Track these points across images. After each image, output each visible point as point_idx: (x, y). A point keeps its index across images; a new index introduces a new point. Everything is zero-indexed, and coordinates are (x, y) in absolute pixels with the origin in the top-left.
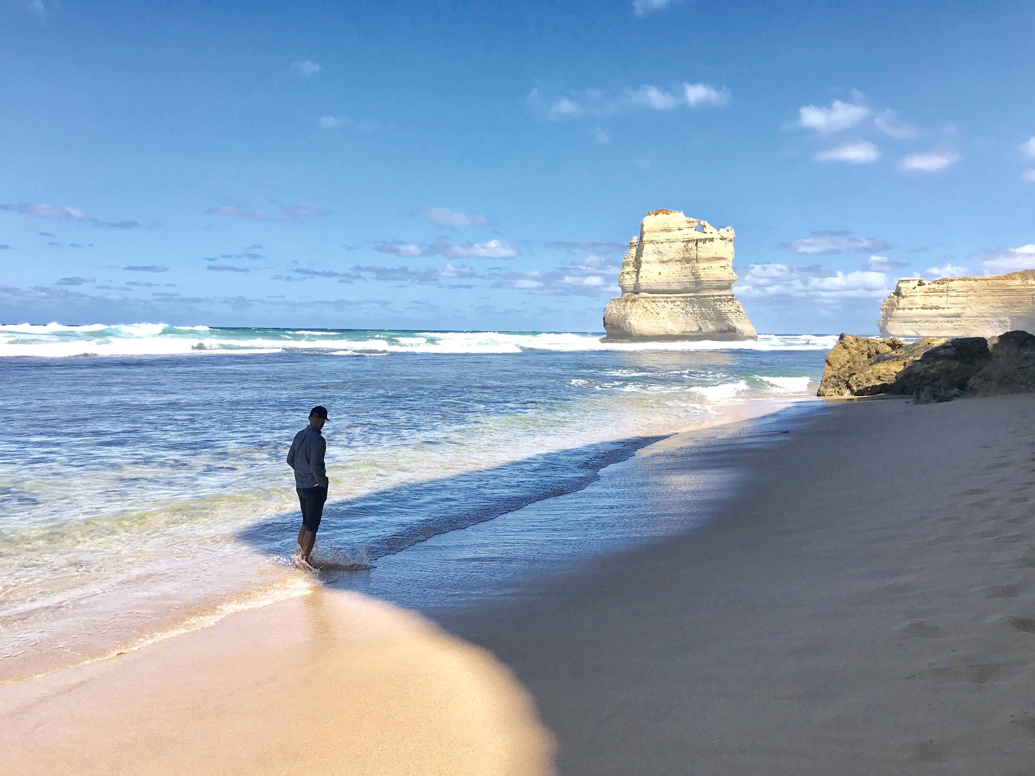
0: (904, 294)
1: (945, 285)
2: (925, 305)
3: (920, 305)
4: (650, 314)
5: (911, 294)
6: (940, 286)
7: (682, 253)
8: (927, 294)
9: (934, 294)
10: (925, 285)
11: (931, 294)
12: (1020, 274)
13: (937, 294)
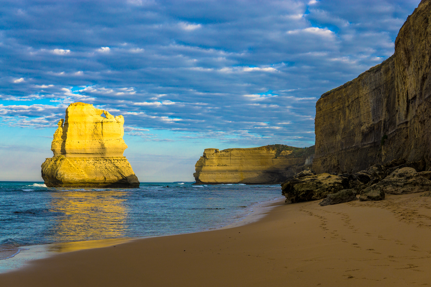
0: (208, 158)
1: (229, 153)
2: (219, 164)
3: (216, 164)
4: (73, 169)
5: (211, 158)
6: (227, 153)
7: (92, 130)
8: (220, 158)
9: (224, 158)
10: (218, 152)
11: (222, 158)
12: (266, 147)
13: (225, 158)
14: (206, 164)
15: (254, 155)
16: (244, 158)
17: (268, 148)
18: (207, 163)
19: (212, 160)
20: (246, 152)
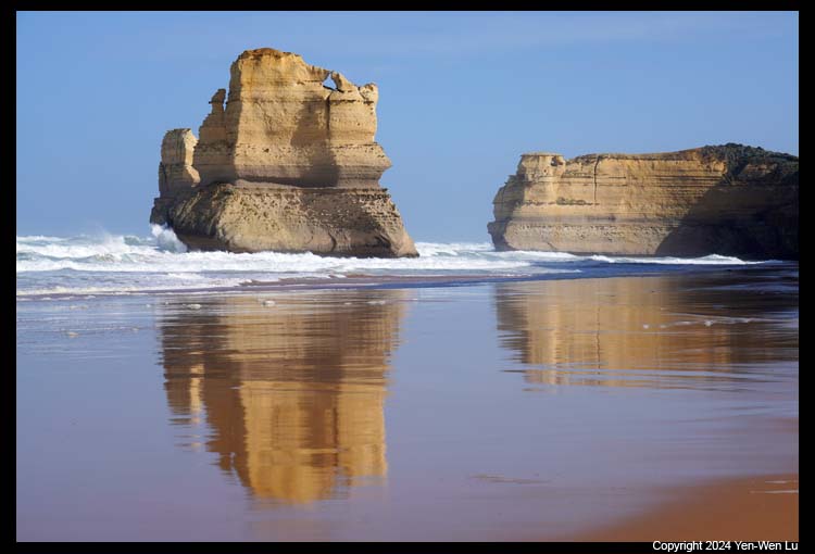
0: (530, 179)
1: (592, 166)
2: (562, 198)
3: (555, 198)
5: (541, 180)
6: (585, 166)
8: (565, 180)
9: (576, 180)
10: (561, 164)
11: (571, 180)
12: (698, 152)
13: (580, 180)
14: (527, 198)
15: (663, 173)
16: (634, 181)
17: (707, 154)
18: (528, 194)
19: (542, 187)
20: (639, 167)
